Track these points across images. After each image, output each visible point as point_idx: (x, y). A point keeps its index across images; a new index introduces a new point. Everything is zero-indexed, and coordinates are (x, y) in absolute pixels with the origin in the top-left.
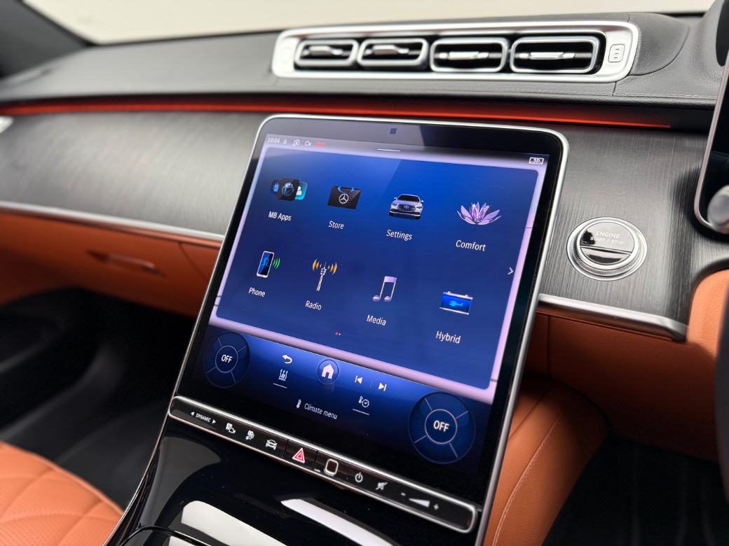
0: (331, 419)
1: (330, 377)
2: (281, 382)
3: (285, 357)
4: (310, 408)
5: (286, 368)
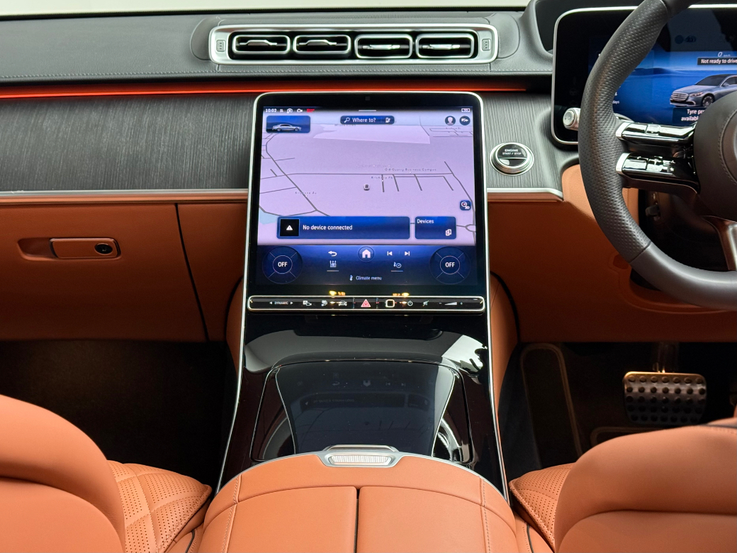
1: (369, 256)
2: (333, 269)
3: (331, 252)
4: (360, 278)
5: (334, 259)
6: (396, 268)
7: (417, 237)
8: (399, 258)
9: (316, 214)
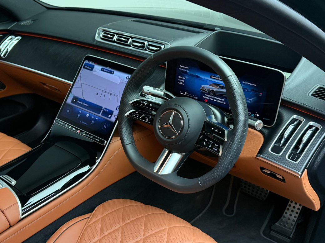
0: (86, 125)
1: (88, 116)
2: (78, 117)
3: (80, 112)
4: (83, 122)
5: (80, 114)
6: (92, 123)
7: (102, 115)
8: (94, 120)
9: (82, 98)
